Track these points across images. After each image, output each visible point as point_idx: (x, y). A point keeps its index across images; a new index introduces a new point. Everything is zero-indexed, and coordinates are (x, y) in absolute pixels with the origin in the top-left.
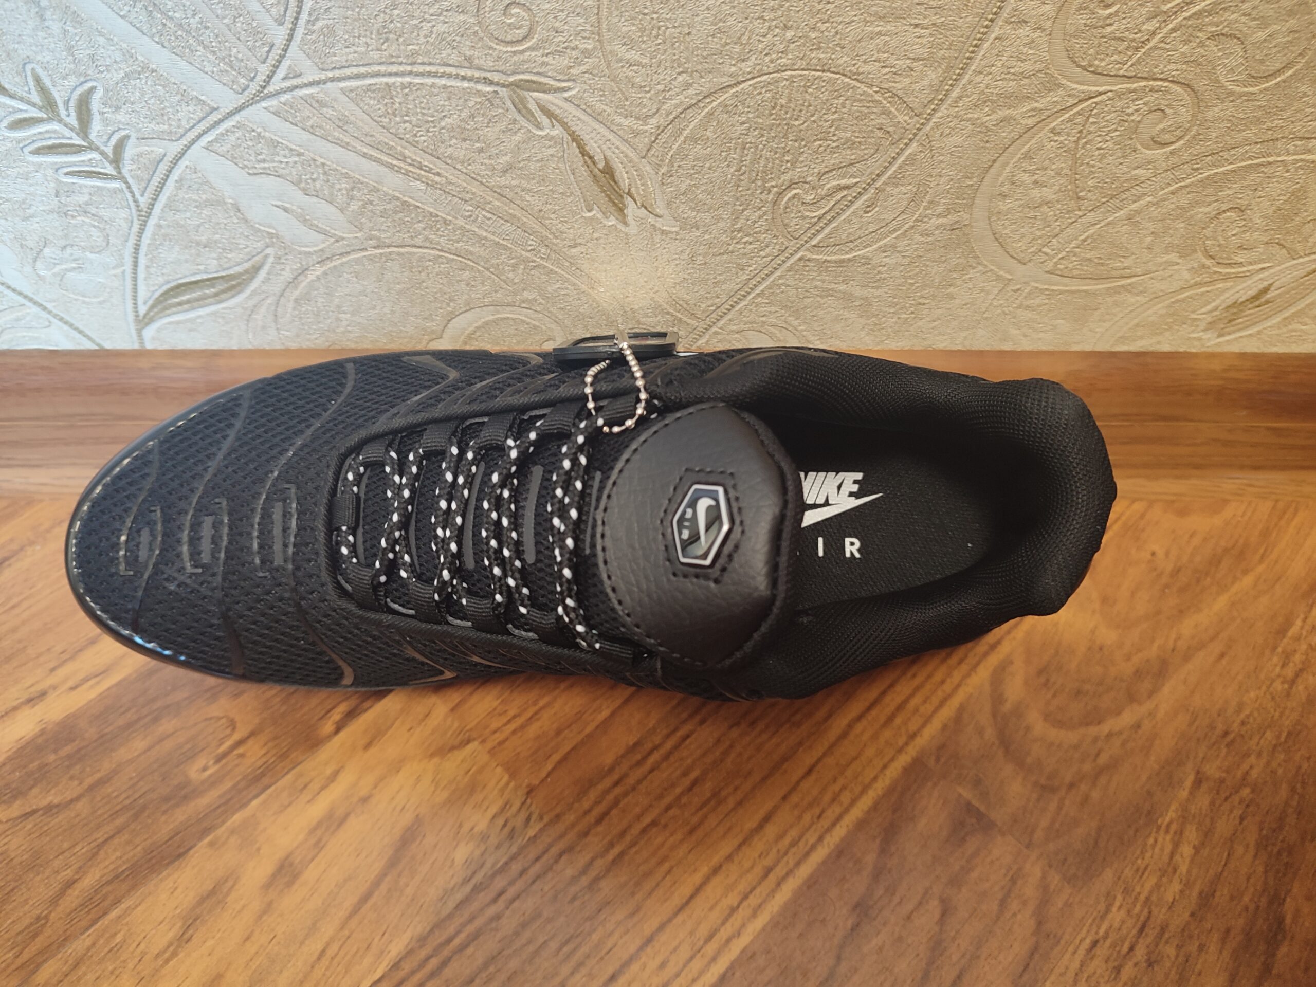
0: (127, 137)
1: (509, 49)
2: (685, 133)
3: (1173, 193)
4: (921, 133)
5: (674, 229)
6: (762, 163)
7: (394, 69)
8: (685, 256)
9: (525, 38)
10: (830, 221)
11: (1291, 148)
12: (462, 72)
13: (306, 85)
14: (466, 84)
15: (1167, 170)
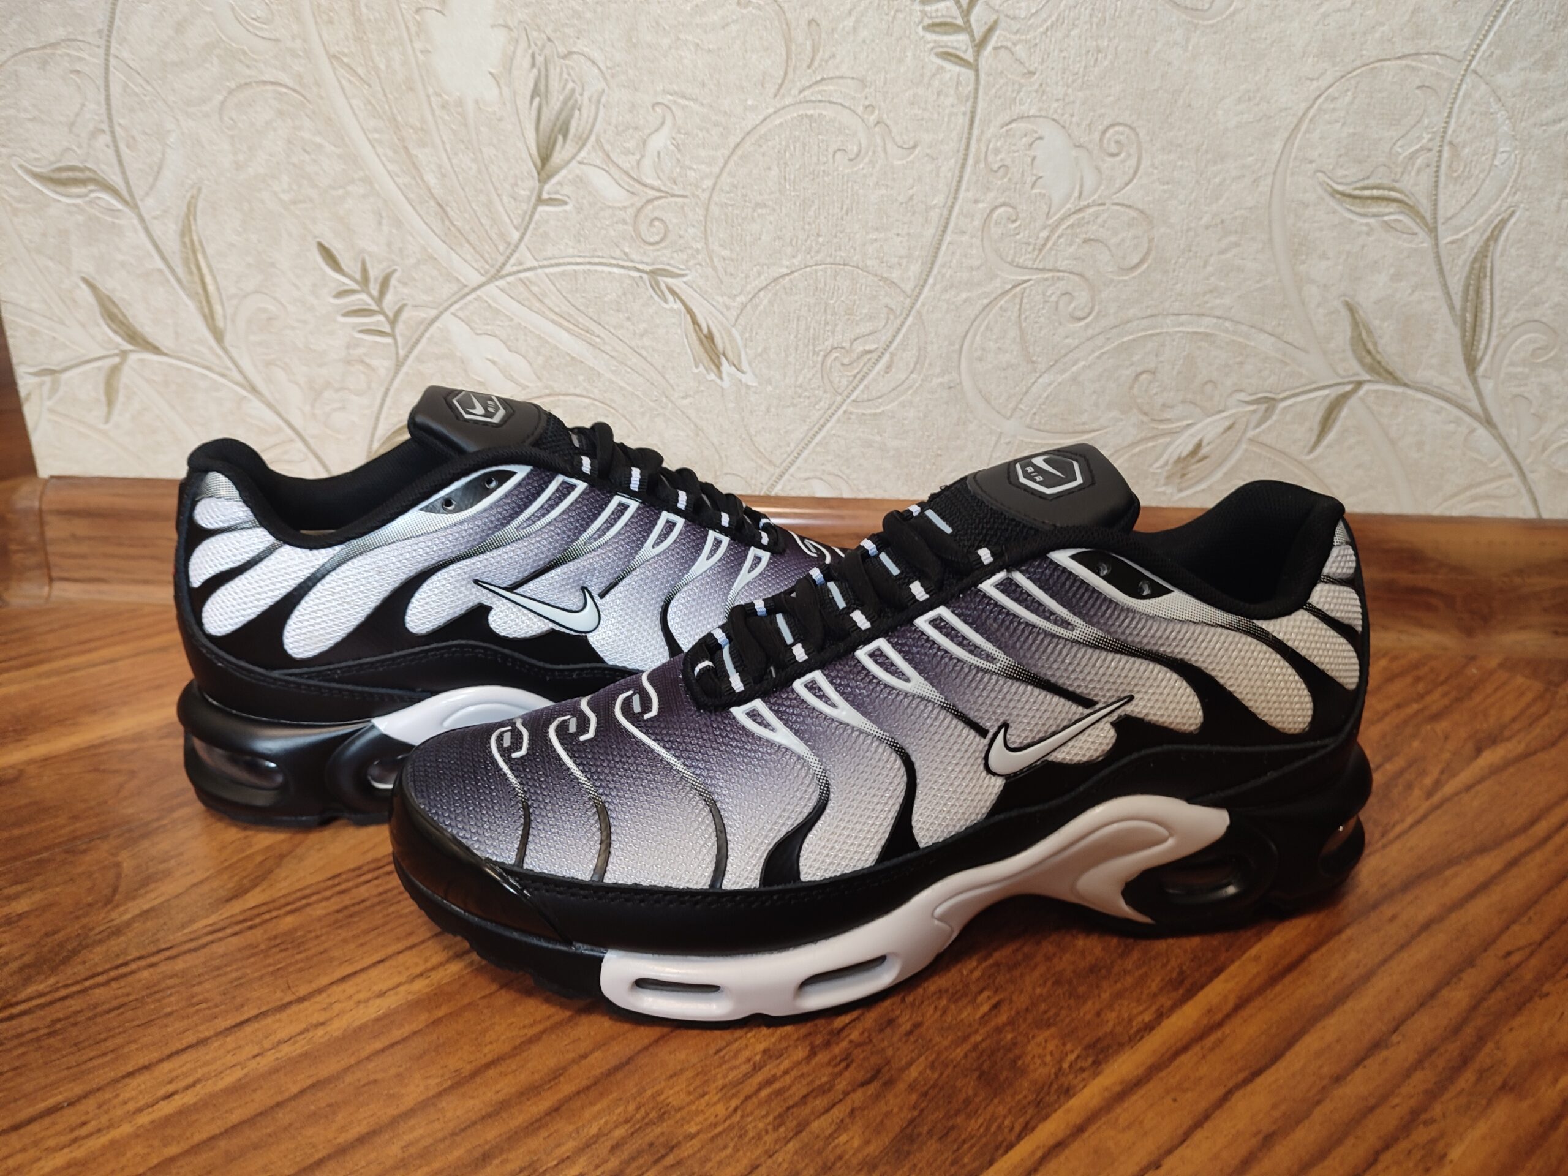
0: (405, 305)
1: (651, 248)
2: (761, 307)
3: (1099, 357)
4: (914, 312)
5: (754, 384)
6: (812, 331)
7: (579, 260)
8: (763, 408)
9: (662, 240)
10: (862, 380)
11: (1169, 322)
12: (621, 263)
13: (526, 270)
14: (622, 271)
15: (1088, 339)
